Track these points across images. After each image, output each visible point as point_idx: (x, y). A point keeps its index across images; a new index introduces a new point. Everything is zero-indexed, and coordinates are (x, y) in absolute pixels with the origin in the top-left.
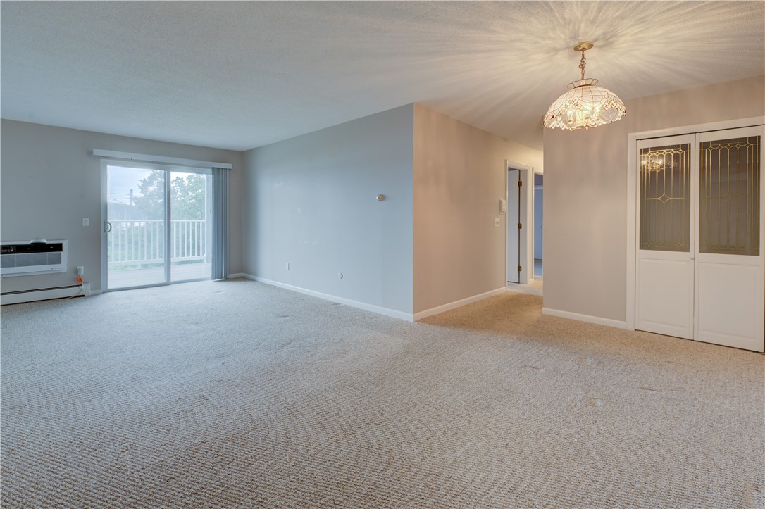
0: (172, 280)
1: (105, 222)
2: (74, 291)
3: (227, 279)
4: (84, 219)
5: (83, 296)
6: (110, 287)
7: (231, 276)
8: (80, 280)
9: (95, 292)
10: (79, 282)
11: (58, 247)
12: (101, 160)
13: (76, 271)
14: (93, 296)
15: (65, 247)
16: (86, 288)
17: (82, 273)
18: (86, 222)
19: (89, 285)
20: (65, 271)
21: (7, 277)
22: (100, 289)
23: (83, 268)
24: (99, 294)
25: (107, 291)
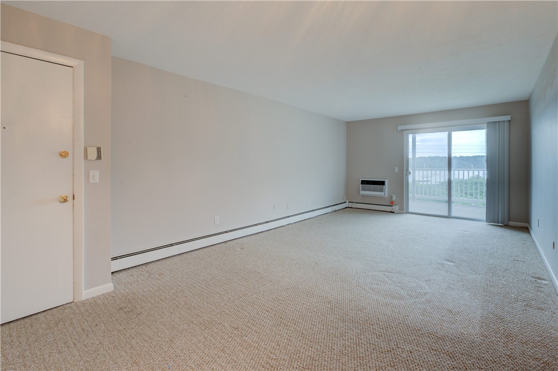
0: (453, 214)
1: (407, 170)
2: (389, 209)
3: (506, 226)
4: (396, 168)
5: (394, 212)
6: (410, 210)
7: (511, 223)
8: (392, 203)
9: (399, 211)
10: (392, 204)
11: (383, 183)
12: (404, 132)
13: (391, 197)
14: (396, 213)
15: (386, 183)
16: (396, 208)
17: (394, 198)
18: (397, 170)
19: (397, 207)
20: (386, 196)
21: (364, 196)
22: (404, 210)
23: (395, 196)
24: (403, 213)
25: (408, 213)
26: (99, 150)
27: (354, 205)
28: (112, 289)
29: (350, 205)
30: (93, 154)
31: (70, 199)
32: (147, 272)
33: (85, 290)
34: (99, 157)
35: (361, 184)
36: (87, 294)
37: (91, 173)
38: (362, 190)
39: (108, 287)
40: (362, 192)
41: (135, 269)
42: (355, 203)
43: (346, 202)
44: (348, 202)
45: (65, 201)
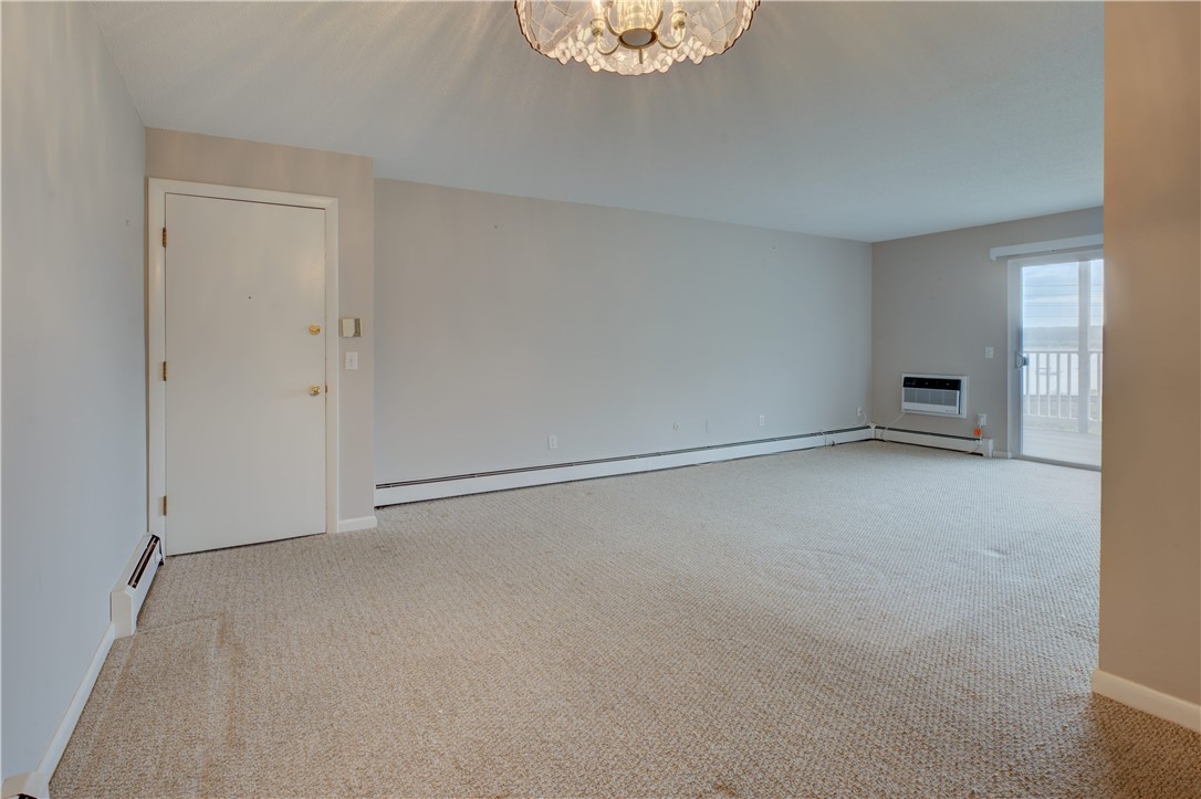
1: (1019, 355)
2: (969, 446)
4: (987, 349)
5: (981, 455)
6: (1026, 451)
8: (978, 432)
9: (996, 453)
10: (977, 435)
11: (954, 385)
12: (1009, 262)
13: (976, 419)
14: (988, 457)
15: (964, 385)
16: (988, 445)
17: (983, 422)
18: (990, 353)
19: (991, 442)
20: (964, 414)
21: (909, 414)
22: (1008, 449)
23: (985, 415)
24: (1007, 458)
25: (1019, 457)
26: (357, 323)
27: (887, 435)
28: (374, 525)
29: (879, 434)
30: (349, 329)
31: (322, 390)
32: (429, 511)
33: (341, 519)
34: (357, 333)
35: (905, 386)
36: (343, 525)
37: (348, 355)
38: (905, 401)
39: (370, 521)
40: (906, 406)
41: (413, 505)
42: (890, 429)
43: (868, 427)
44: (873, 427)
45: (316, 393)
